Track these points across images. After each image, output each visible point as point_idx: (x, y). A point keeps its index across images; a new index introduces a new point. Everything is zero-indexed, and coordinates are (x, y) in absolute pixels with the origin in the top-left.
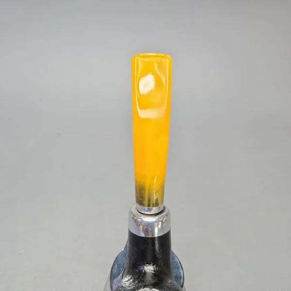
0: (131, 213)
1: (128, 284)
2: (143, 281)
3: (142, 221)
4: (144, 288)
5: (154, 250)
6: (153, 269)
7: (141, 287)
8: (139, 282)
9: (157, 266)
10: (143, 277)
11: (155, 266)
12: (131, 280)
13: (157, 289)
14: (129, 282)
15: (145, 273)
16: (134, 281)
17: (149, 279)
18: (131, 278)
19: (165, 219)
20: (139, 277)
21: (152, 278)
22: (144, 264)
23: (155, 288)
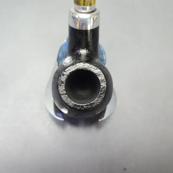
0: (70, 12)
1: (69, 61)
2: (79, 59)
3: (79, 17)
4: (79, 63)
5: (87, 40)
6: (86, 53)
7: (78, 62)
8: (76, 60)
9: (88, 51)
10: (79, 57)
11: (87, 50)
12: (71, 59)
13: (88, 63)
14: (70, 60)
15: (80, 55)
16: (73, 60)
17: (83, 58)
18: (71, 58)
19: (96, 17)
20: (76, 57)
21: (86, 58)
22: (80, 49)
23: (87, 63)
